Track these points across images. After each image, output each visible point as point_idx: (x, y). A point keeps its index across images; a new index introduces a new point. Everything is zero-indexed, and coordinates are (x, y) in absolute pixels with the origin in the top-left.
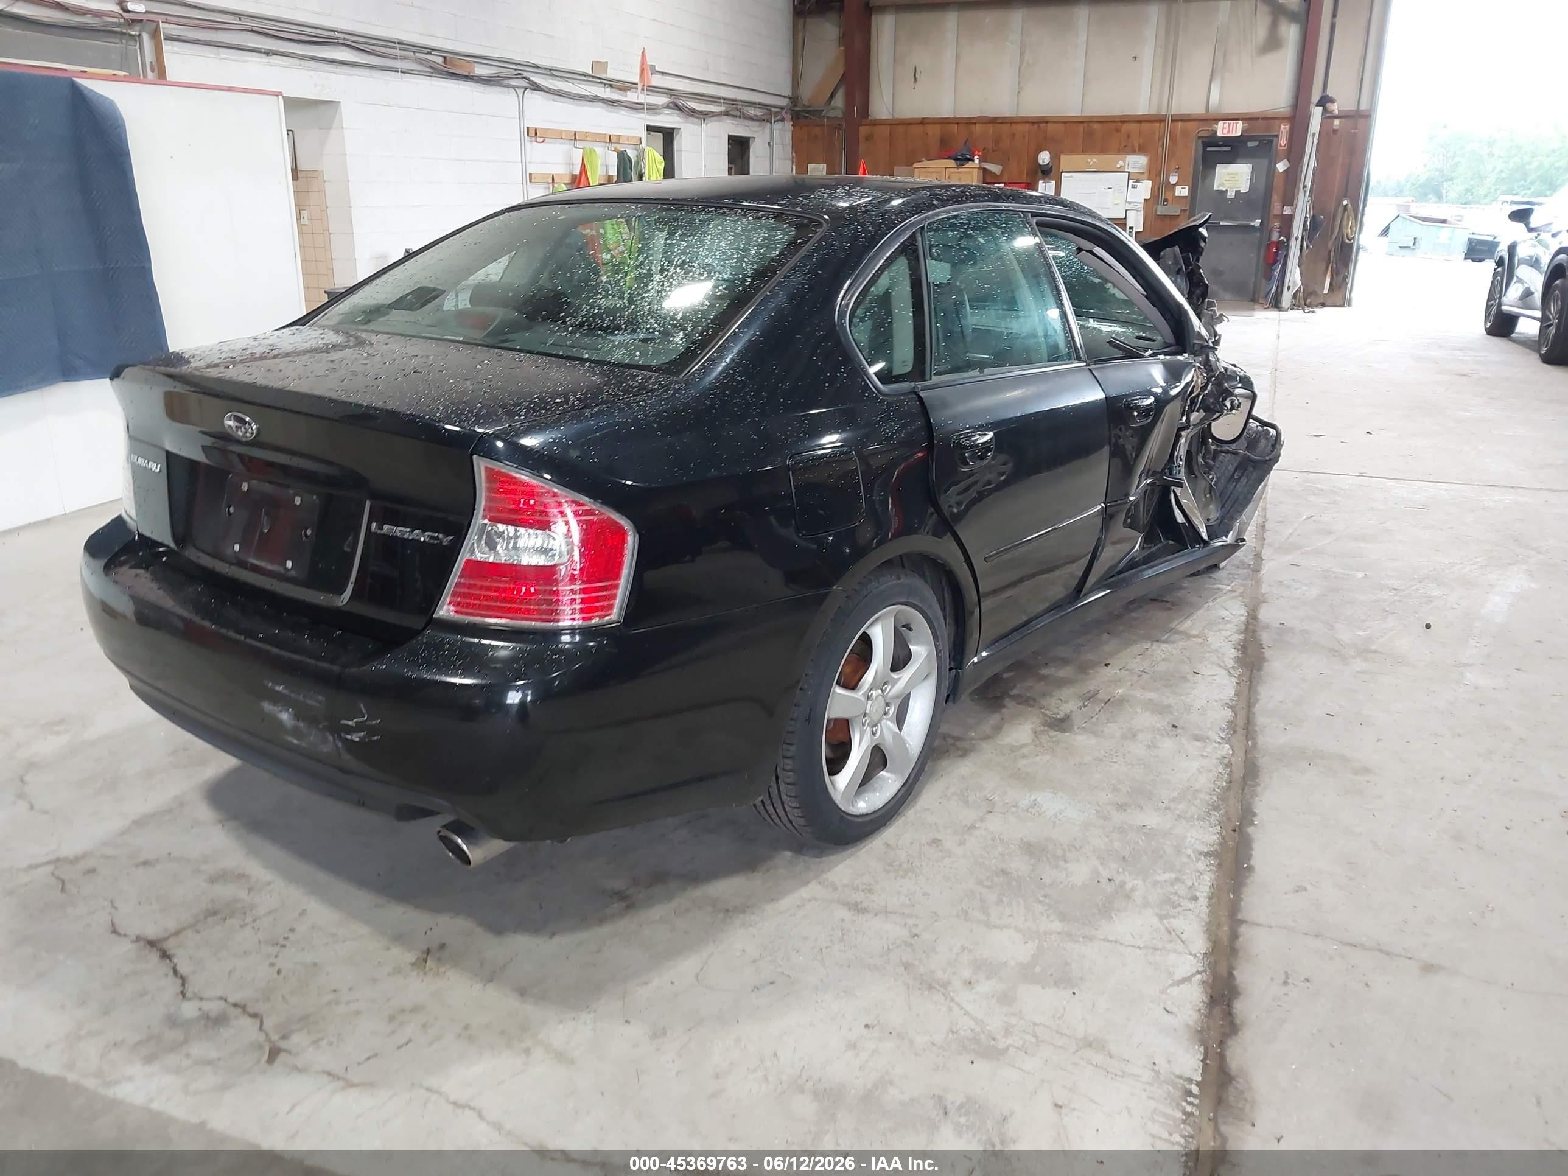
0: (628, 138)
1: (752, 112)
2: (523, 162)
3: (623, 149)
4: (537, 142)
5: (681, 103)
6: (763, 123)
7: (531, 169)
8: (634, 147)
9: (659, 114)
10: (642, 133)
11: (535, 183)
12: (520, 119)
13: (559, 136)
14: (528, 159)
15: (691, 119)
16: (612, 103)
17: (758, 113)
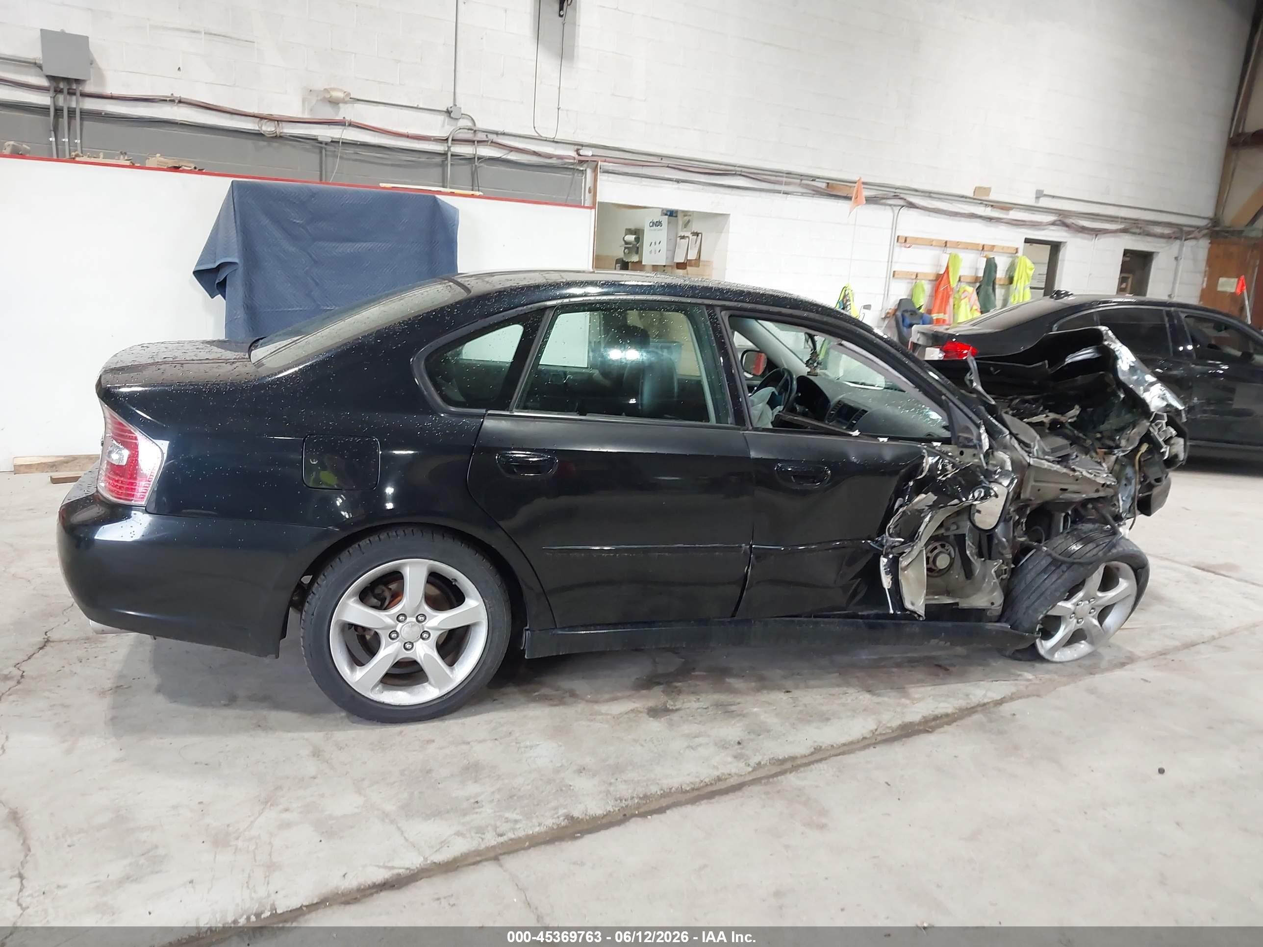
0: (1003, 248)
1: (1158, 230)
2: (890, 261)
3: (992, 257)
4: (905, 247)
5: (1069, 221)
6: (1171, 240)
7: (896, 268)
8: (1010, 255)
9: (1044, 230)
10: (1021, 245)
11: (897, 278)
12: (892, 228)
13: (930, 243)
14: (894, 260)
15: (1081, 235)
16: (990, 219)
17: (1167, 231)
